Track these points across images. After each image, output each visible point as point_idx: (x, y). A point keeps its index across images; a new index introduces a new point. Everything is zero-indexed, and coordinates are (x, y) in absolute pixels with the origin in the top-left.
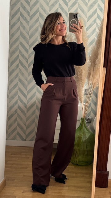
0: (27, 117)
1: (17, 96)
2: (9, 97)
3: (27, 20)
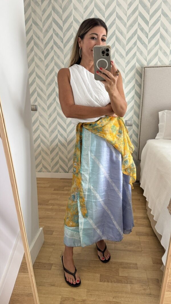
0: (68, 150)
1: (57, 130)
2: (49, 132)
3: (61, 48)
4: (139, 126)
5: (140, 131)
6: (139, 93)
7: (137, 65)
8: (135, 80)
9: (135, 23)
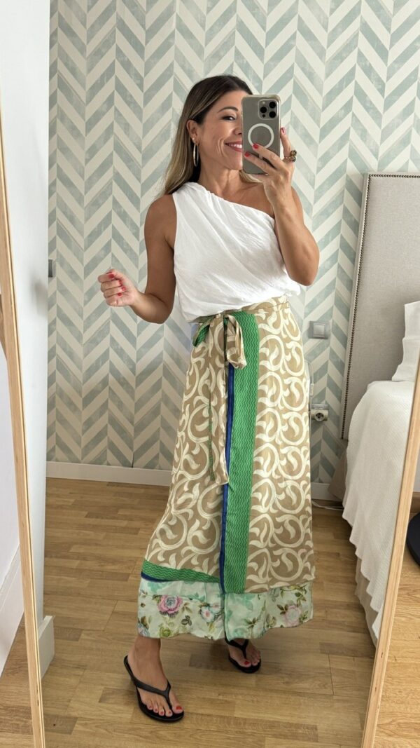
4: (347, 340)
5: (351, 356)
6: (351, 248)
7: (351, 168)
8: (341, 208)
9: (350, 52)
